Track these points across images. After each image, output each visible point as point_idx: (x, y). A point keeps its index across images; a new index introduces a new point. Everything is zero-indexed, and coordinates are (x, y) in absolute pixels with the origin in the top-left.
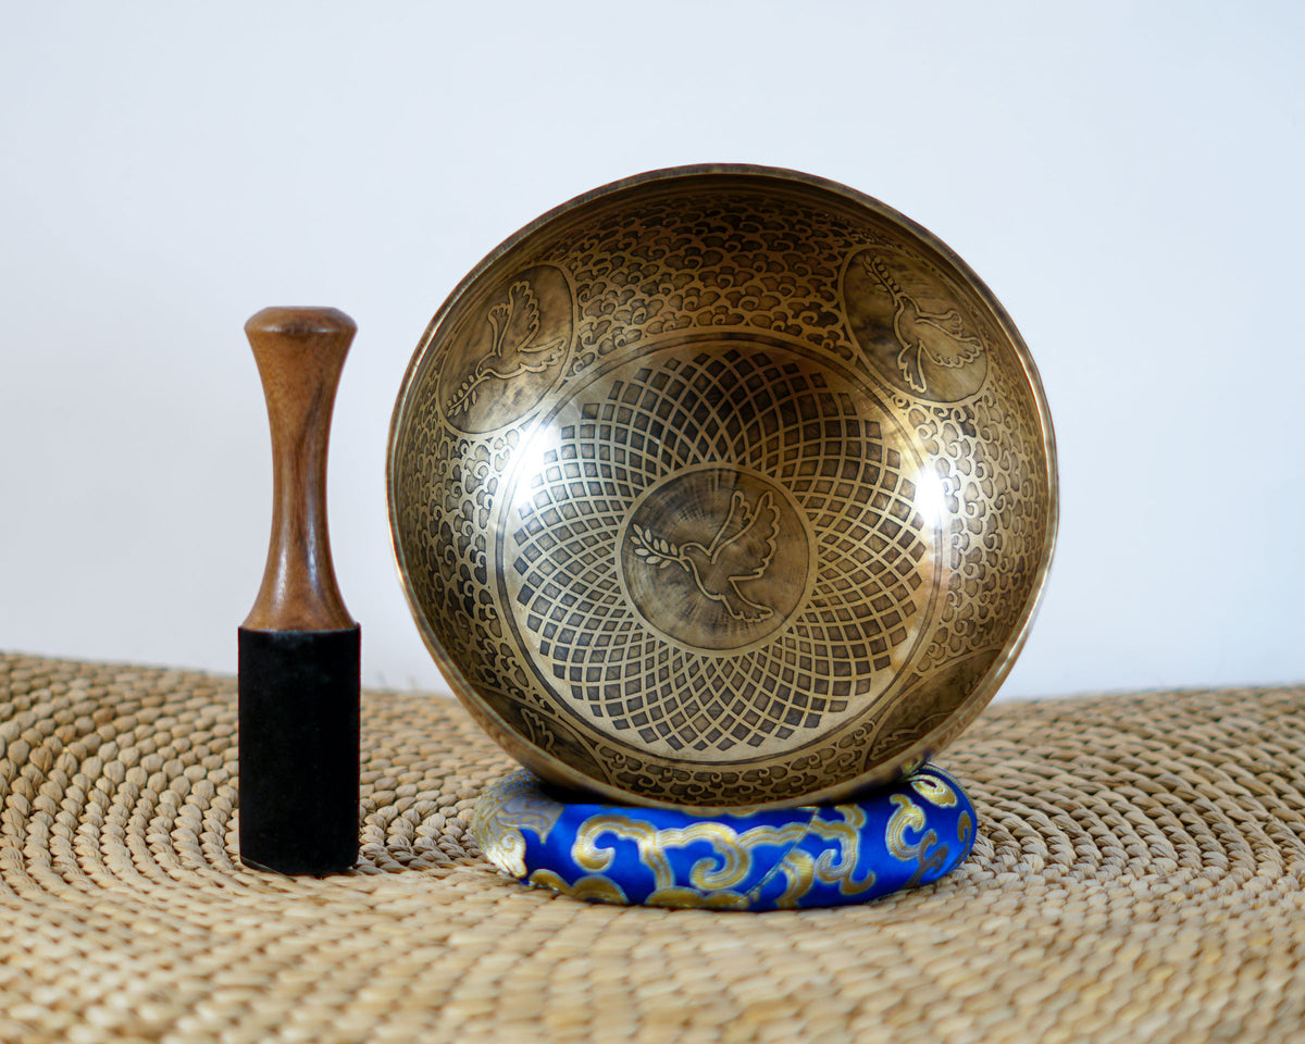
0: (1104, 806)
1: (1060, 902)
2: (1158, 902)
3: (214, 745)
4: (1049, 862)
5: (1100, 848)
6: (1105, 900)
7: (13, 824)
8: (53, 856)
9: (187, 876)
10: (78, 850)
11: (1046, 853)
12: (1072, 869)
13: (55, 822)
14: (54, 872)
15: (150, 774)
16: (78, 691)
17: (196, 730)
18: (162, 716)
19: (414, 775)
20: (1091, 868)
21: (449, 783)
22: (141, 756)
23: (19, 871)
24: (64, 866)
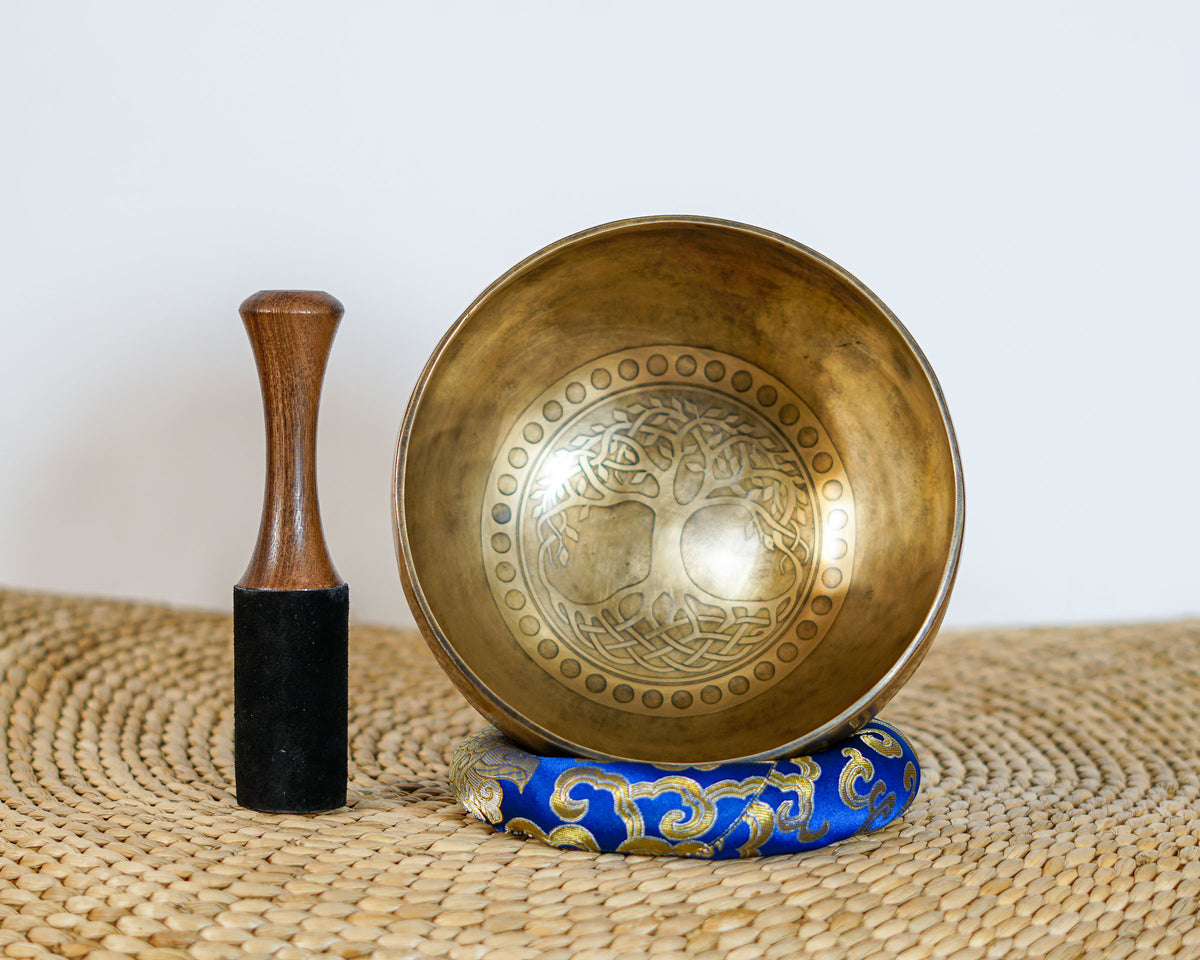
0: (982, 728)
1: (965, 812)
2: (1051, 811)
3: (189, 669)
4: (944, 776)
5: (986, 763)
6: (1003, 810)
7: (20, 741)
8: (60, 770)
9: (185, 788)
10: (82, 764)
11: (940, 769)
12: (965, 782)
13: (56, 738)
14: (65, 784)
15: (134, 695)
16: (62, 621)
17: (170, 656)
18: (139, 644)
19: (367, 697)
20: (982, 781)
21: (400, 705)
22: (125, 679)
23: (32, 783)
24: (73, 779)
